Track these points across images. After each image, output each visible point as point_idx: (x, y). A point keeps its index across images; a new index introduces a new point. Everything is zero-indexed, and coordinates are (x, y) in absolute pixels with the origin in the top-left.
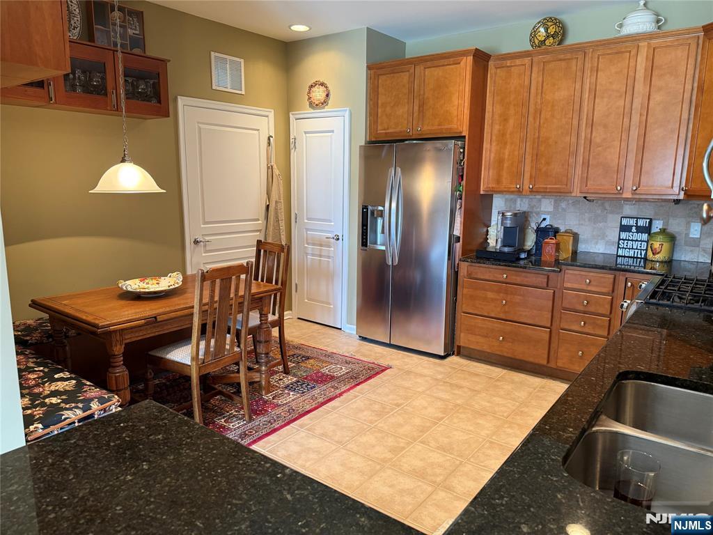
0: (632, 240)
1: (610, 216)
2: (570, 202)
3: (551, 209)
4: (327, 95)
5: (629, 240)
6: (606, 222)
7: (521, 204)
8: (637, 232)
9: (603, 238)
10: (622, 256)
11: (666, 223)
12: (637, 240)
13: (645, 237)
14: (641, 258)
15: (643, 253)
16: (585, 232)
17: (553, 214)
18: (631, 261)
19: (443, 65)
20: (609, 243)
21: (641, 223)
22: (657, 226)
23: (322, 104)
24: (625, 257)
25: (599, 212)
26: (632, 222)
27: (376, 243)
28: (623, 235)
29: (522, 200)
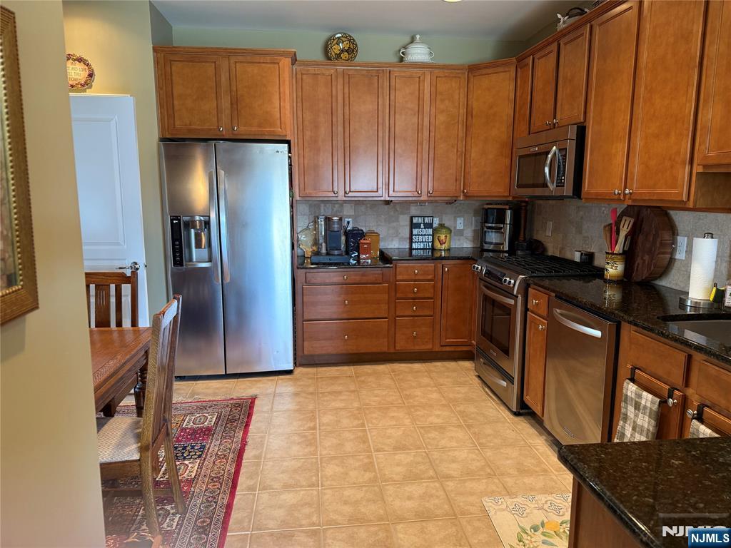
0: (422, 235)
1: (401, 217)
2: (368, 205)
3: (352, 213)
4: (91, 75)
5: (419, 235)
6: (398, 221)
7: (324, 209)
8: (425, 228)
9: (397, 236)
10: (415, 249)
11: (441, 220)
12: (425, 235)
13: (430, 231)
14: (429, 249)
15: (430, 244)
16: (382, 231)
17: (355, 218)
18: (422, 252)
19: (259, 63)
20: (402, 239)
21: (427, 220)
22: (436, 222)
23: (82, 85)
24: (418, 249)
25: (392, 213)
26: (420, 220)
27: (191, 260)
28: (415, 231)
29: (325, 206)
